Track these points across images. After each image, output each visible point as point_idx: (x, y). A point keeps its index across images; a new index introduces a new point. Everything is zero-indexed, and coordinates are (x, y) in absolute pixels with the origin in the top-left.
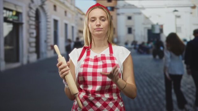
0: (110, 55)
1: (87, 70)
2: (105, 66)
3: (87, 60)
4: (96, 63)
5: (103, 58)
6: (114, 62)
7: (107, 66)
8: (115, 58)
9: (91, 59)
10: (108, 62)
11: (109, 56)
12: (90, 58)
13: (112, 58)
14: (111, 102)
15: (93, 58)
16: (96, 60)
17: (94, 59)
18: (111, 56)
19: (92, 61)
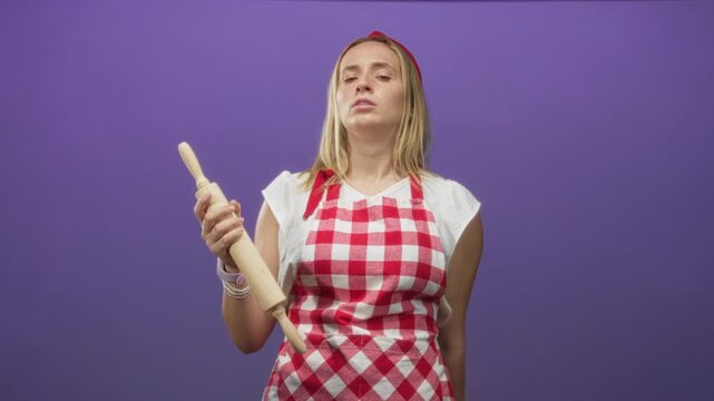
0: (414, 203)
1: (330, 255)
2: (394, 238)
3: (329, 214)
4: (360, 225)
5: (390, 211)
6: (426, 227)
7: (404, 239)
8: (428, 216)
9: (344, 209)
10: (408, 226)
11: (409, 206)
12: (339, 207)
13: (419, 215)
14: (405, 358)
15: (351, 208)
16: (361, 215)
17: (354, 212)
18: (417, 207)
19: (348, 220)
